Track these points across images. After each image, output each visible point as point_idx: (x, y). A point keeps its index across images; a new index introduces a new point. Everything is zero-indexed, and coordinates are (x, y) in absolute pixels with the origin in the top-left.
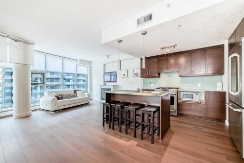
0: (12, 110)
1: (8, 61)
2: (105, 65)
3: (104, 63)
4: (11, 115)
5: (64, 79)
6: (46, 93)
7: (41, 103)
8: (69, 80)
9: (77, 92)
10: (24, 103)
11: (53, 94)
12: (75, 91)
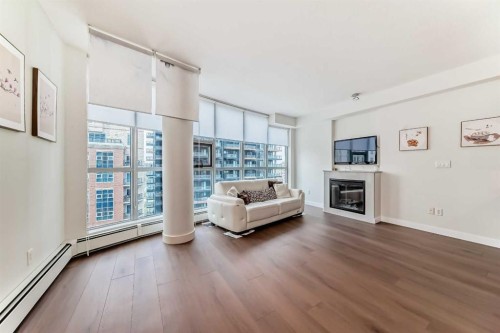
0: (161, 222)
1: (153, 110)
2: (334, 122)
3: (334, 116)
4: (159, 234)
5: (225, 159)
6: (217, 186)
7: (208, 209)
8: (231, 161)
9: (275, 186)
10: (183, 211)
11: (232, 191)
12: (271, 184)
